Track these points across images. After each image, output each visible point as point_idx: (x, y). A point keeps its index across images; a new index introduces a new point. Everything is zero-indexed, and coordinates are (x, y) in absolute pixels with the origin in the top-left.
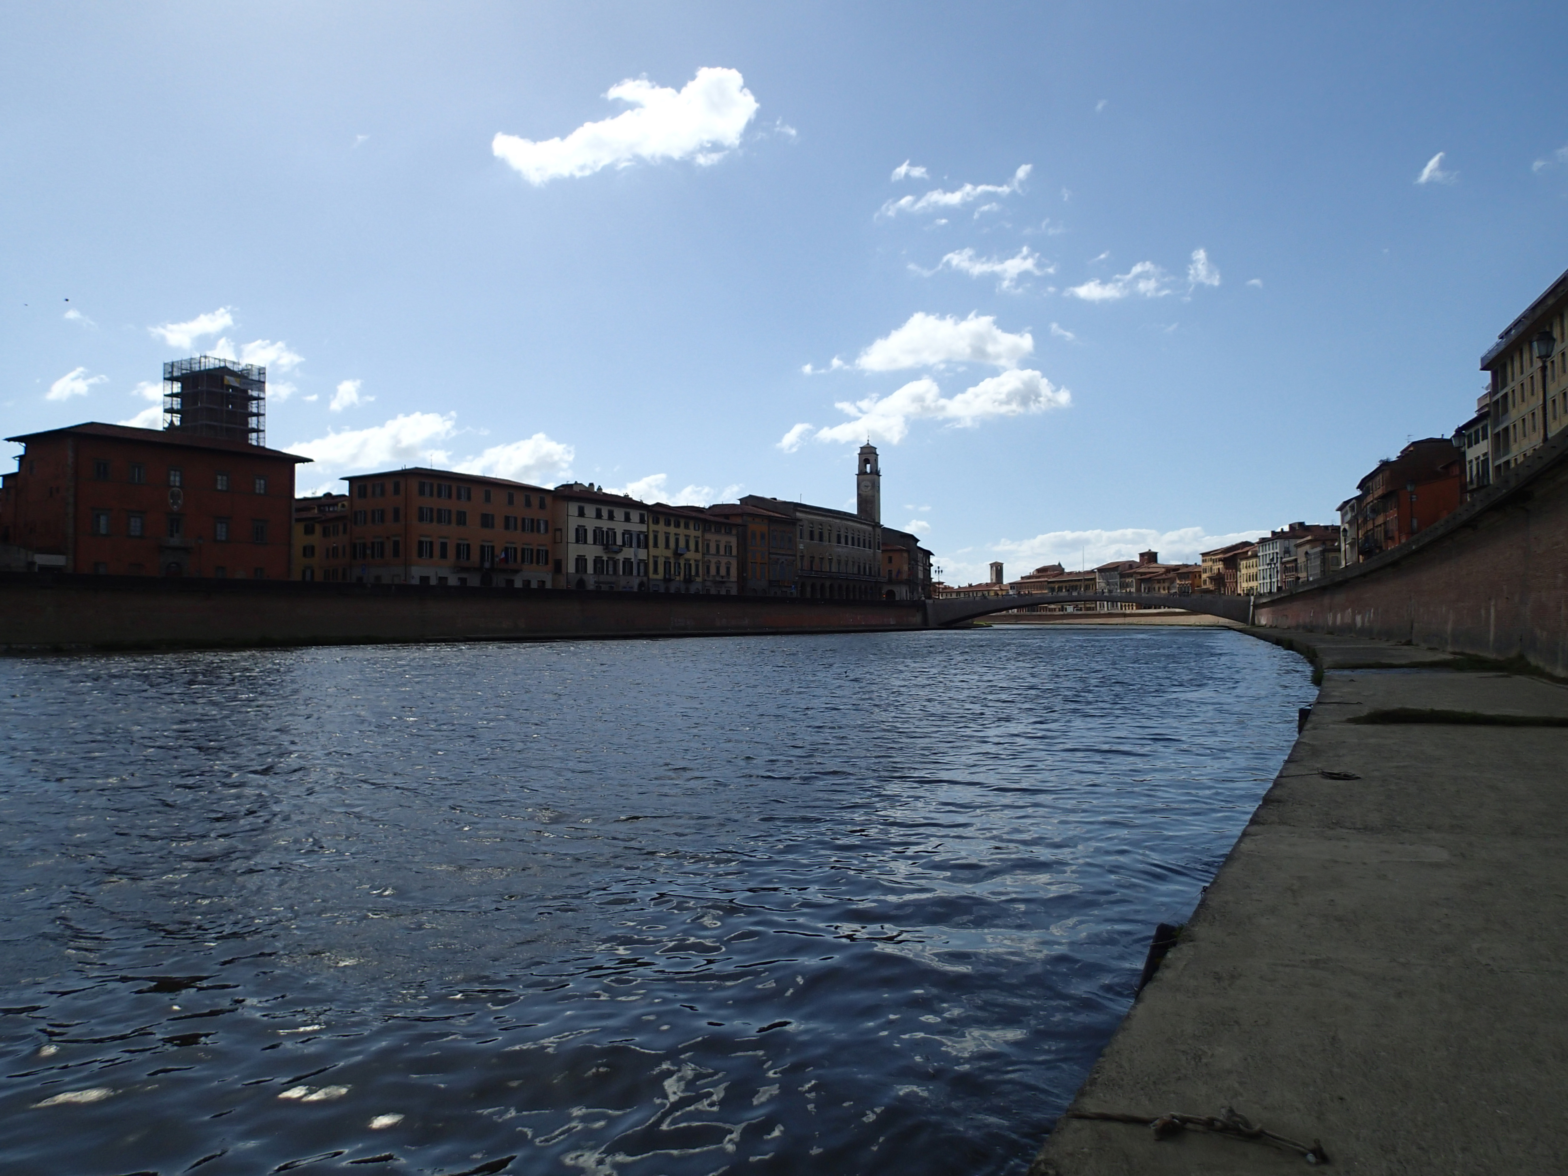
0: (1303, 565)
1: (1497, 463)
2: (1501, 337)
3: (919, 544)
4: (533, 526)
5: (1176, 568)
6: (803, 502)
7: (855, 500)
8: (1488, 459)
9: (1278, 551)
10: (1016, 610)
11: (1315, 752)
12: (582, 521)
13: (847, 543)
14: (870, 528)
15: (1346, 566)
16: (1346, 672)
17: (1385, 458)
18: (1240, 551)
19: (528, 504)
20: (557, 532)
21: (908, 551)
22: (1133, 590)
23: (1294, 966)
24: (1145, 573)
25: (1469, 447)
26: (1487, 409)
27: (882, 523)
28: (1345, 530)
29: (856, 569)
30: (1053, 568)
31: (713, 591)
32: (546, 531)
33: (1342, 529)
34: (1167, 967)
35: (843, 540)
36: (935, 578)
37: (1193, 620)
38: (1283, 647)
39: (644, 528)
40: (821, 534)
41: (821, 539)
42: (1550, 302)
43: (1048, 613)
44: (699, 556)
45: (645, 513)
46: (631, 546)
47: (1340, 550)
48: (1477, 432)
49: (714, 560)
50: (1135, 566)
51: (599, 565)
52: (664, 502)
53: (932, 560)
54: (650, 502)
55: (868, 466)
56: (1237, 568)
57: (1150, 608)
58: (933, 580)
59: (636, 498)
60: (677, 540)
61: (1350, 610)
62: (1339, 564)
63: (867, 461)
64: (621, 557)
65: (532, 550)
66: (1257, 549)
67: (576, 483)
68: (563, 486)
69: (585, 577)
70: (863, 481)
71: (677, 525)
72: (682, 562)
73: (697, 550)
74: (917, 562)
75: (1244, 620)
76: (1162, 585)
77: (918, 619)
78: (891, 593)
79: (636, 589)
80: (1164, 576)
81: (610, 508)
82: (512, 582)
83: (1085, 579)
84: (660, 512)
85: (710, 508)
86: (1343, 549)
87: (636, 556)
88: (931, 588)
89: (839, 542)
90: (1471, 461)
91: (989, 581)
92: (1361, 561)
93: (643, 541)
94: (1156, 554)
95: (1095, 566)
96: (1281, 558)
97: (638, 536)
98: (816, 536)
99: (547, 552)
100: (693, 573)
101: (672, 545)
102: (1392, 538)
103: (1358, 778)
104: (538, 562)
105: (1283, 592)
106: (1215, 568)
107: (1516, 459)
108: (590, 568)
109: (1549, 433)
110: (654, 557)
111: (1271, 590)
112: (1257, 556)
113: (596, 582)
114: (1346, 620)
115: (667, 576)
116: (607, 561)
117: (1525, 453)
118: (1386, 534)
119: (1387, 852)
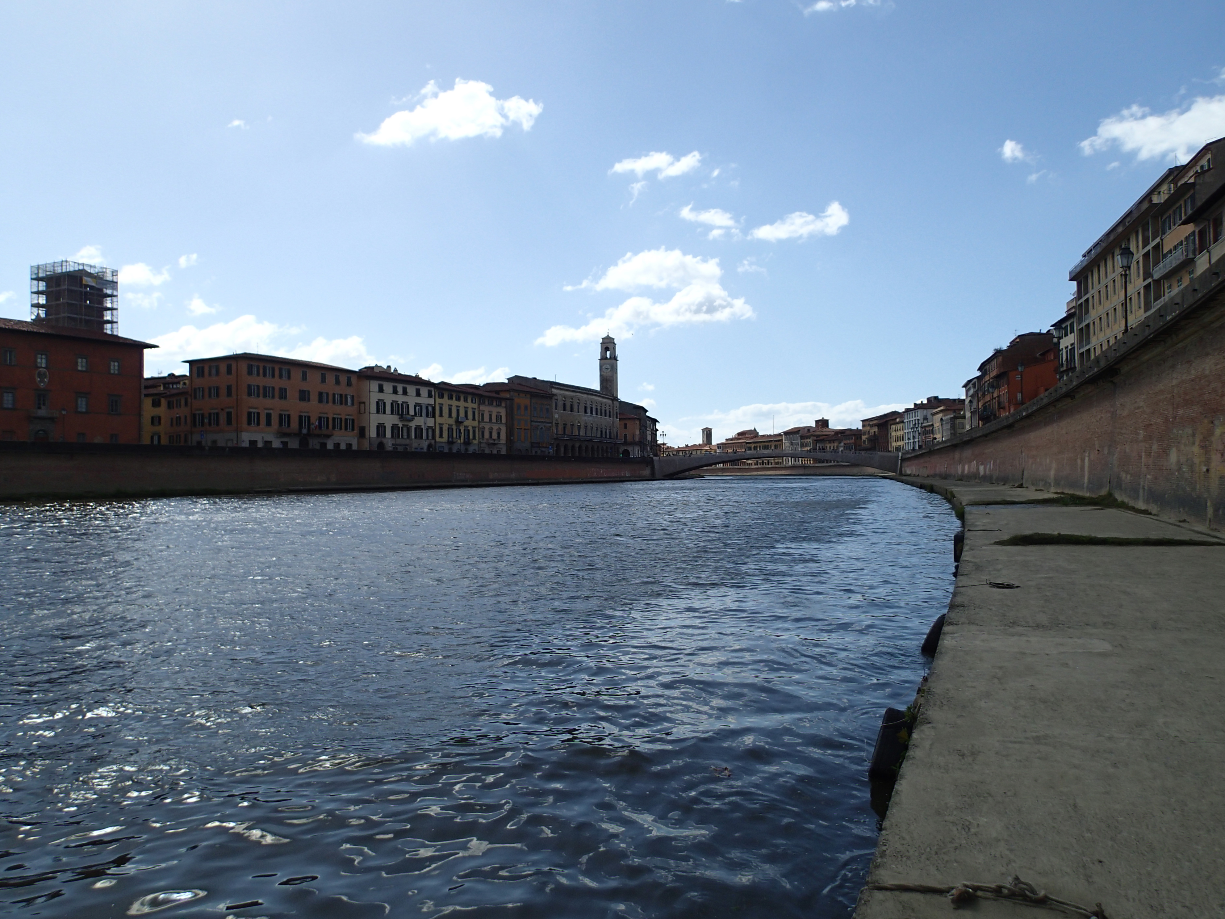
0: (938, 428)
1: (1081, 351)
2: (1084, 256)
3: (648, 414)
4: (342, 400)
5: (842, 432)
6: (558, 381)
7: (598, 379)
8: (1074, 348)
9: (919, 418)
10: (722, 465)
12: (381, 396)
13: (592, 413)
14: (610, 402)
15: (970, 429)
16: (984, 508)
17: (998, 347)
18: (891, 418)
19: (338, 382)
20: (361, 404)
21: (640, 420)
22: (810, 448)
23: (1021, 743)
24: (819, 436)
25: (1060, 339)
26: (1073, 310)
27: (619, 397)
28: (968, 402)
29: (599, 433)
30: (750, 432)
31: (487, 451)
32: (353, 404)
33: (966, 402)
35: (589, 411)
36: (660, 440)
37: (856, 471)
39: (431, 401)
40: (572, 406)
41: (572, 410)
42: (1120, 229)
43: (747, 467)
44: (475, 424)
45: (432, 389)
46: (421, 416)
47: (965, 417)
48: (1066, 327)
49: (487, 427)
50: (811, 430)
51: (395, 431)
52: (447, 382)
53: (658, 426)
54: (436, 381)
55: (608, 353)
56: (888, 432)
57: (823, 462)
58: (658, 442)
59: (424, 378)
60: (458, 411)
61: (975, 462)
62: (964, 428)
63: (607, 349)
64: (413, 424)
65: (341, 419)
66: (903, 417)
67: (376, 365)
68: (366, 368)
69: (384, 441)
70: (604, 364)
71: (458, 399)
72: (462, 429)
73: (474, 419)
74: (646, 428)
75: (895, 471)
76: (832, 444)
77: (647, 472)
78: (626, 452)
79: (425, 450)
80: (833, 438)
81: (404, 385)
82: (325, 444)
83: (775, 441)
84: (444, 389)
85: (484, 385)
86: (967, 417)
87: (425, 423)
88: (657, 448)
89: (586, 412)
90: (1062, 350)
91: (701, 442)
92: (981, 425)
93: (431, 412)
94: (827, 421)
95: (782, 430)
96: (921, 423)
97: (427, 408)
98: (568, 407)
99: (353, 420)
100: (471, 437)
101: (454, 414)
102: (1004, 408)
103: (1018, 587)
104: (346, 429)
105: (924, 449)
106: (872, 431)
107: (1095, 349)
108: (388, 434)
109: (1129, 325)
110: (440, 424)
111: (914, 448)
112: (903, 422)
113: (393, 445)
114: (972, 470)
115: (450, 439)
116: (402, 428)
117: (1108, 341)
118: (999, 403)
119: (1061, 644)
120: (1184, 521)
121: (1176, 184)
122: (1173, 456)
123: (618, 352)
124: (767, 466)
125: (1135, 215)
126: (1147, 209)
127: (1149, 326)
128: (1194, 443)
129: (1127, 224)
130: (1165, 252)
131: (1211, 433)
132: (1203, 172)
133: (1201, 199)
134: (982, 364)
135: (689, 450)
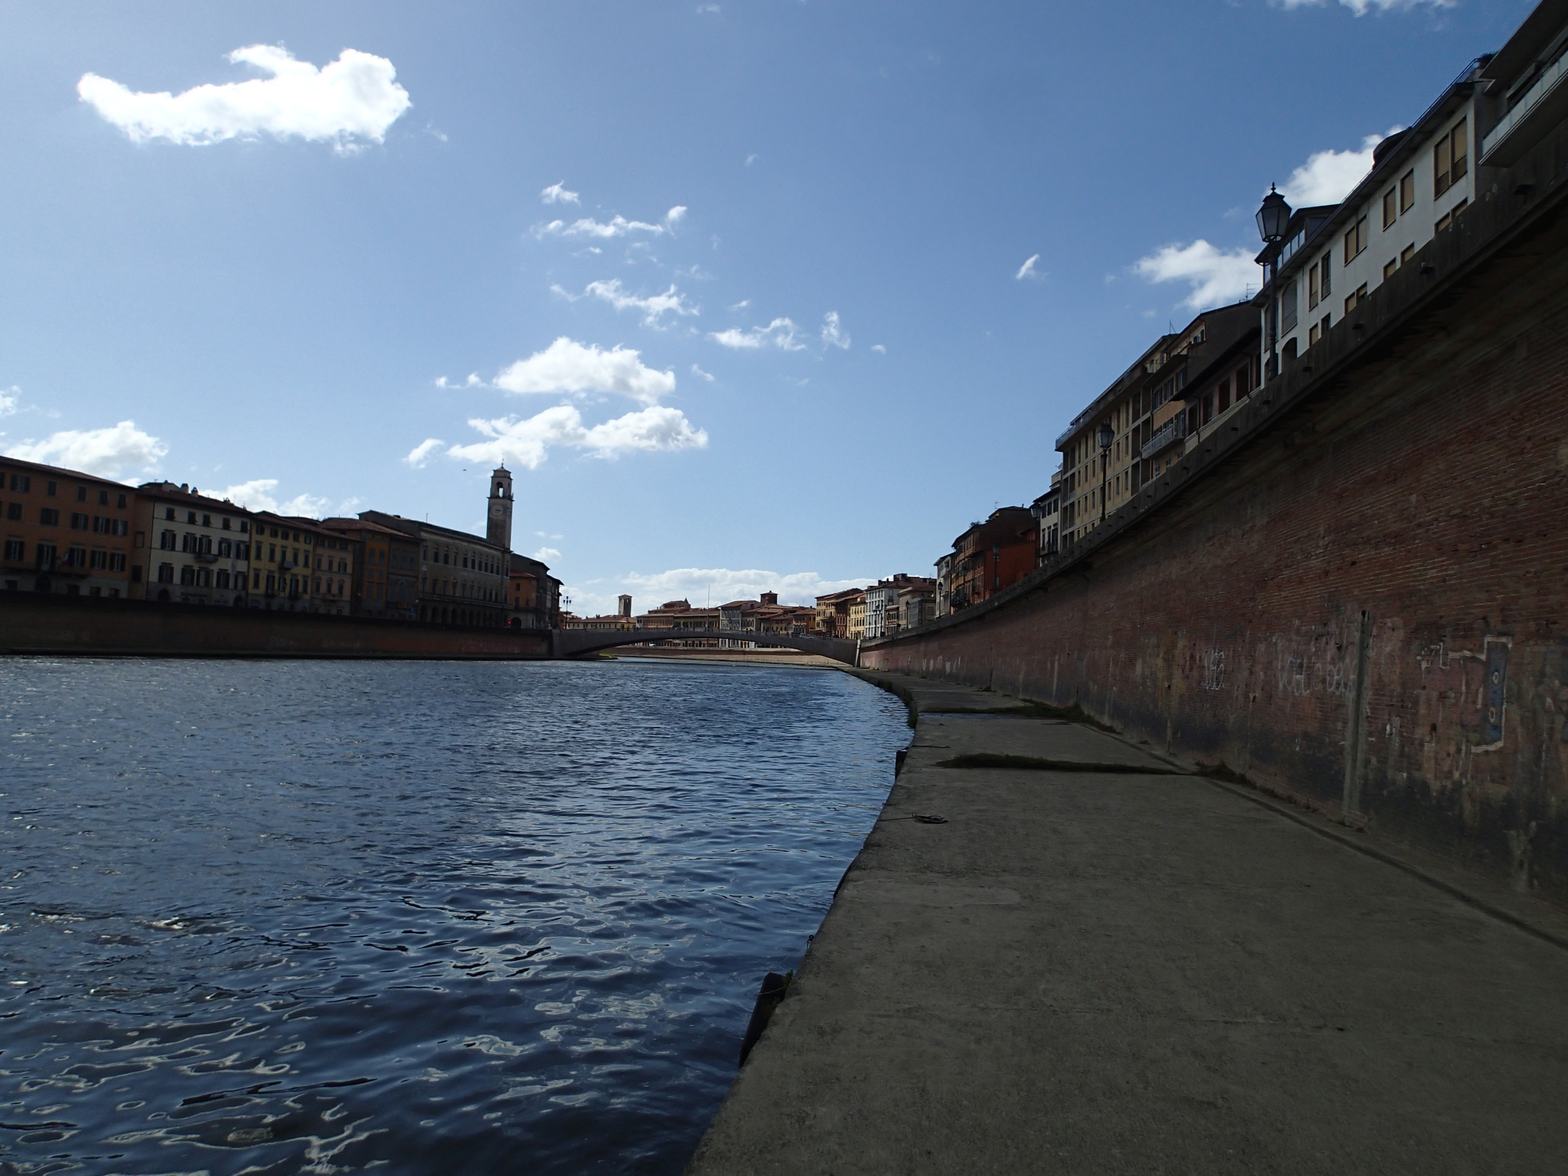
0: (903, 613)
1: (1064, 533)
2: (1072, 424)
3: (549, 573)
4: (109, 526)
5: (793, 610)
6: (430, 522)
7: (484, 523)
8: (1057, 528)
9: (883, 599)
10: (641, 643)
11: (910, 795)
12: (170, 526)
13: (473, 567)
14: (498, 554)
15: (940, 617)
16: (937, 716)
17: (975, 521)
18: (850, 597)
19: (104, 501)
20: (139, 536)
21: (537, 579)
22: (754, 629)
23: (890, 1016)
24: (765, 614)
25: (1043, 517)
26: (1058, 486)
27: (511, 549)
28: (940, 583)
29: (482, 593)
30: (679, 603)
31: (322, 610)
32: (125, 533)
33: (938, 583)
34: (775, 1024)
35: (469, 564)
36: (563, 608)
37: (806, 659)
38: (884, 689)
39: (245, 537)
40: (446, 557)
41: (446, 562)
42: (1111, 398)
43: (673, 648)
44: (308, 572)
45: (248, 521)
46: (228, 556)
47: (935, 601)
48: (1050, 504)
49: (325, 577)
50: (755, 606)
51: (188, 576)
52: (271, 511)
53: (561, 589)
54: (255, 509)
55: (501, 490)
56: (847, 613)
57: (768, 647)
58: (561, 610)
59: (238, 504)
60: (284, 554)
61: (941, 657)
62: (934, 614)
63: (500, 485)
64: (215, 568)
65: (105, 554)
66: (866, 596)
67: (166, 482)
68: (149, 484)
69: (170, 588)
70: (494, 504)
71: (286, 537)
72: (288, 577)
73: (306, 565)
74: (545, 591)
75: (852, 662)
76: (780, 626)
77: (543, 648)
78: (517, 621)
79: (231, 603)
80: (782, 617)
81: (206, 513)
82: (77, 588)
83: (709, 617)
84: (265, 521)
85: (325, 521)
86: (938, 600)
87: (233, 566)
88: (559, 618)
89: (465, 565)
90: (1044, 530)
91: (617, 614)
92: (952, 613)
93: (243, 551)
94: (776, 595)
95: (720, 604)
96: (886, 606)
97: (238, 547)
98: (441, 557)
99: (124, 557)
100: (300, 589)
101: (278, 557)
102: (978, 594)
103: (946, 821)
104: (112, 567)
105: (886, 637)
106: (828, 612)
107: (1079, 531)
108: (177, 578)
109: (1106, 512)
110: (255, 569)
111: (875, 635)
112: (865, 603)
113: (182, 594)
114: (937, 666)
115: (269, 591)
116: (198, 571)
117: (1086, 528)
118: (973, 589)
119: (969, 895)
120: (1145, 742)
121: (1169, 354)
122: (1139, 668)
123: (515, 490)
124: (699, 648)
125: (1127, 383)
126: (1139, 378)
127: (1122, 517)
128: (1158, 655)
129: (1118, 393)
130: (1155, 429)
131: (1174, 646)
132: (1197, 344)
133: (1195, 371)
134: (958, 539)
135: (600, 623)
